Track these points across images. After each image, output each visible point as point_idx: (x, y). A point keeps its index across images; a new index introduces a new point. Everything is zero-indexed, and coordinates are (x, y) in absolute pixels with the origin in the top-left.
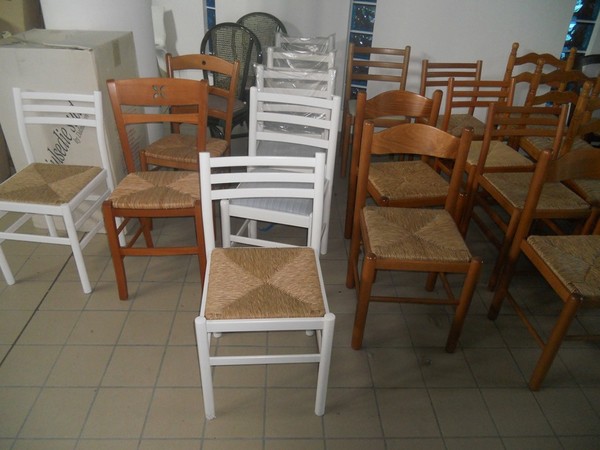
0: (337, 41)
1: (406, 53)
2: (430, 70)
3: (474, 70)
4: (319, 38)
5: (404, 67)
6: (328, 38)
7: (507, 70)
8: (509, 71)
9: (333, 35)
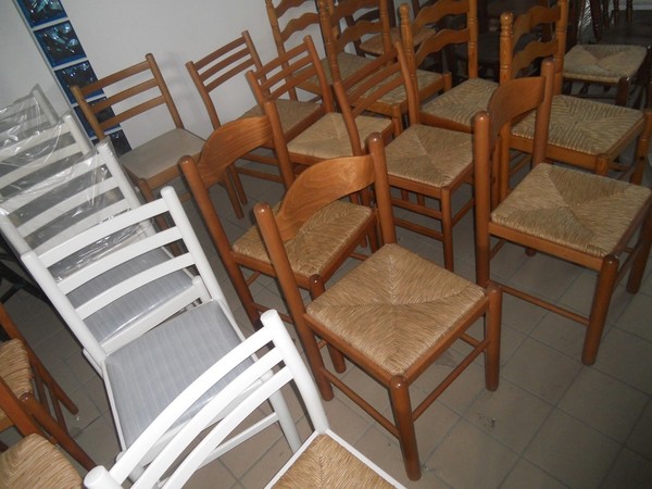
0: (44, 91)
1: (150, 63)
2: (201, 72)
3: (244, 46)
4: (19, 101)
5: (159, 81)
6: (31, 96)
7: (273, 27)
8: (275, 27)
9: (37, 87)
